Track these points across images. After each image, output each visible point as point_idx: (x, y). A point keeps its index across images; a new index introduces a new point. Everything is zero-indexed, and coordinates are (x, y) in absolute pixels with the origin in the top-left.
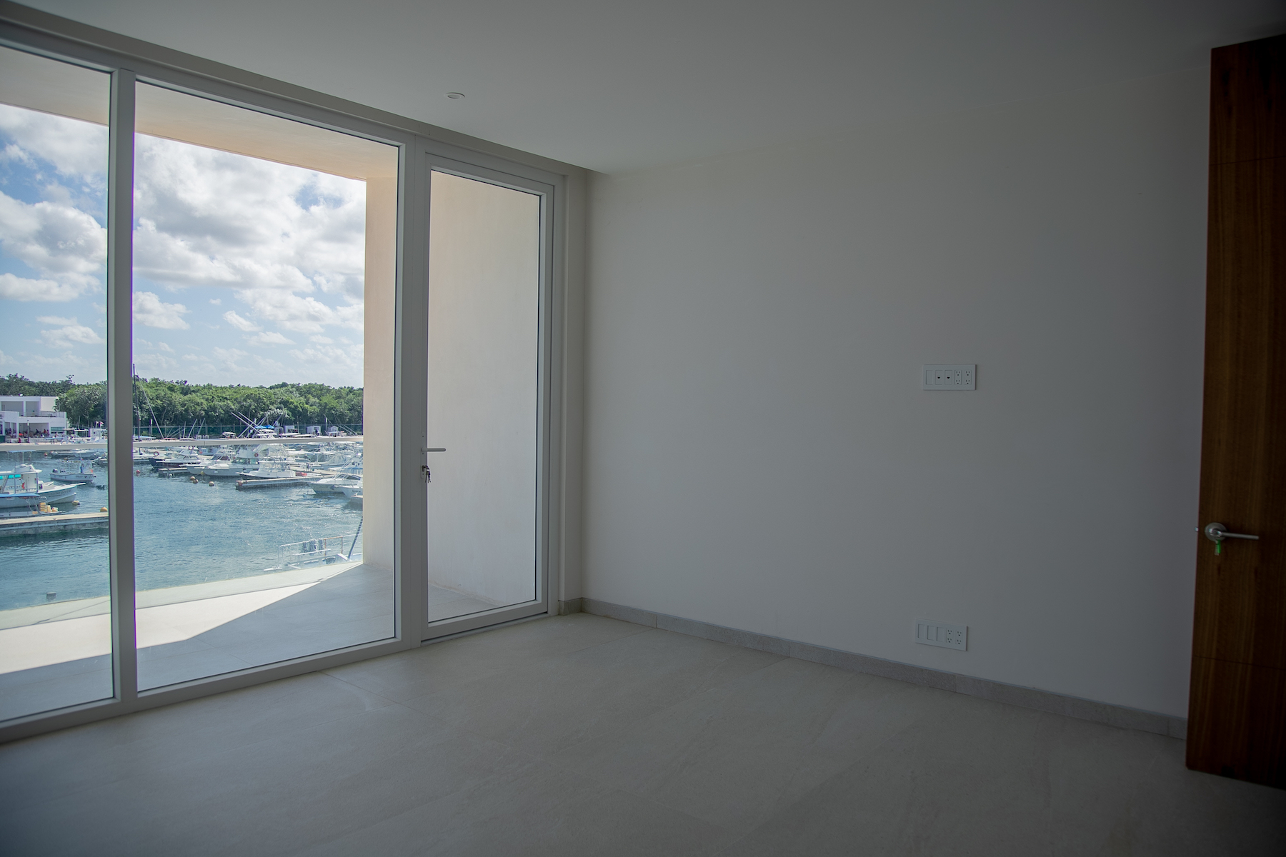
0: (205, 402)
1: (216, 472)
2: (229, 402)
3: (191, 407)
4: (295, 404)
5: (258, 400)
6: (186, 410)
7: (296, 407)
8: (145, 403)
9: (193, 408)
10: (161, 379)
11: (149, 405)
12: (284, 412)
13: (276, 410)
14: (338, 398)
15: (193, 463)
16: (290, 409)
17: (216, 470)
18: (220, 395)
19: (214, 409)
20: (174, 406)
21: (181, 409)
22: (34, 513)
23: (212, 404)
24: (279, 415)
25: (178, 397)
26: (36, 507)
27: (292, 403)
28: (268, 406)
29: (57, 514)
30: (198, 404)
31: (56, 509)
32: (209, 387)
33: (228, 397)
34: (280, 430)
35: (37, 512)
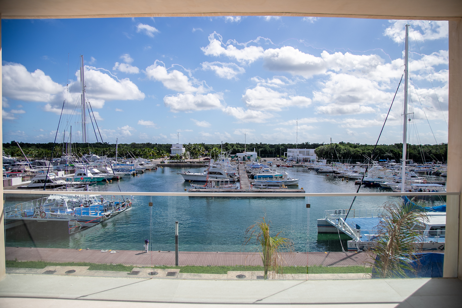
0: (361, 151)
1: (352, 177)
2: (370, 151)
3: (356, 153)
4: (396, 151)
5: (381, 150)
7: (396, 152)
8: (341, 151)
9: (357, 153)
10: (350, 143)
11: (342, 152)
12: (391, 154)
13: (387, 154)
14: (414, 149)
15: (345, 173)
16: (393, 153)
18: (367, 148)
19: (364, 153)
20: (350, 152)
21: (353, 153)
24: (389, 156)
25: (352, 149)
26: (281, 186)
27: (394, 151)
28: (385, 152)
29: (287, 188)
30: (359, 152)
32: (366, 145)
34: (389, 161)
35: (280, 188)
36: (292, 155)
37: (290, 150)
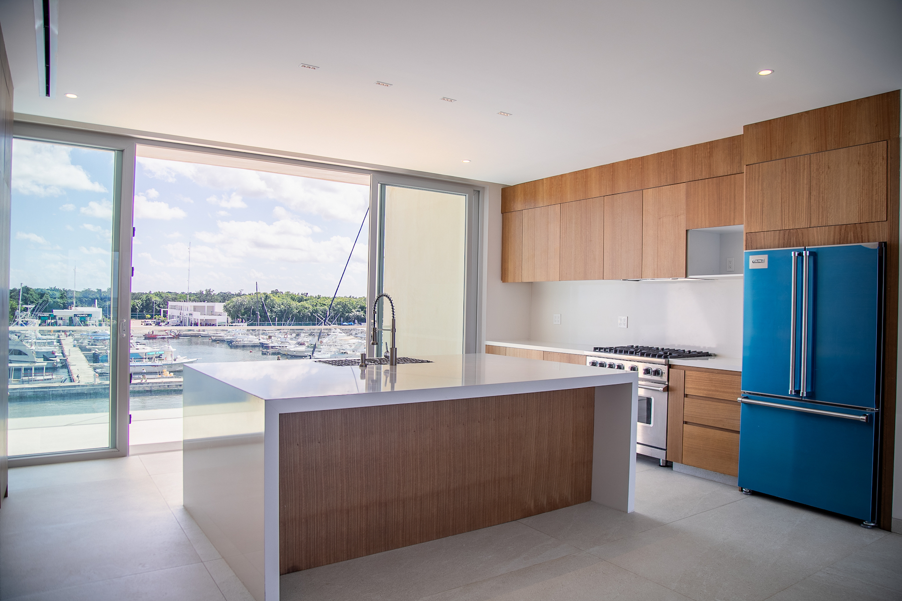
0: (311, 307)
1: (295, 353)
2: (326, 307)
3: (302, 310)
5: (344, 306)
6: (299, 312)
8: (274, 307)
11: (277, 309)
12: (361, 314)
13: (355, 312)
15: (283, 347)
17: (295, 351)
18: (321, 302)
19: (316, 311)
20: (292, 310)
21: (296, 311)
22: (159, 376)
23: (315, 308)
24: (358, 316)
25: (294, 304)
26: (161, 373)
28: (351, 310)
29: (172, 377)
30: (306, 308)
31: (172, 374)
32: (319, 297)
33: (326, 304)
34: (358, 324)
35: (160, 376)
36: (179, 315)
37: (174, 305)
